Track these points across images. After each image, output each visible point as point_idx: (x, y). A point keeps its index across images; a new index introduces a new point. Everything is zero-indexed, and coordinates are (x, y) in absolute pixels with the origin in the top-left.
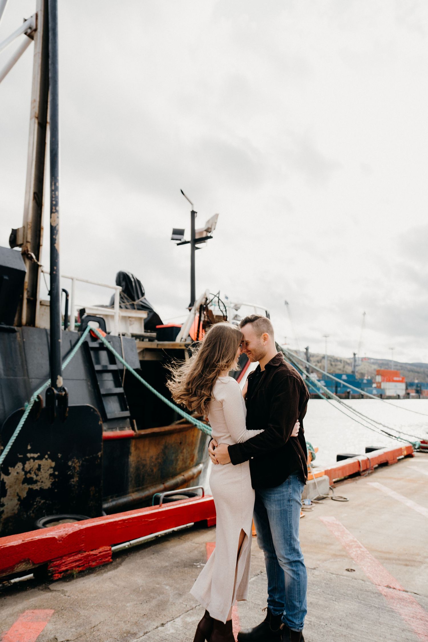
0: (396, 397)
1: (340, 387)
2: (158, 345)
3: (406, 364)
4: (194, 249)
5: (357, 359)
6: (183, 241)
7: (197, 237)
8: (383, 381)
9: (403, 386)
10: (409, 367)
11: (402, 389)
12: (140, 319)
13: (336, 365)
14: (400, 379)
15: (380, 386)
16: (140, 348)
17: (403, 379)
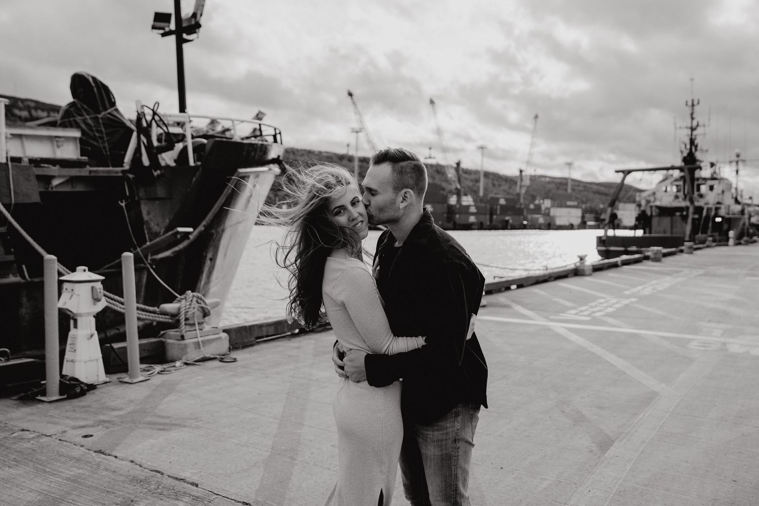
0: (568, 226)
1: (496, 214)
2: (90, 172)
3: (591, 183)
4: (180, 42)
5: (524, 178)
6: (167, 29)
7: (185, 25)
8: (553, 206)
10: (595, 187)
13: (500, 185)
14: (575, 203)
15: (549, 213)
16: (64, 176)
17: (579, 203)
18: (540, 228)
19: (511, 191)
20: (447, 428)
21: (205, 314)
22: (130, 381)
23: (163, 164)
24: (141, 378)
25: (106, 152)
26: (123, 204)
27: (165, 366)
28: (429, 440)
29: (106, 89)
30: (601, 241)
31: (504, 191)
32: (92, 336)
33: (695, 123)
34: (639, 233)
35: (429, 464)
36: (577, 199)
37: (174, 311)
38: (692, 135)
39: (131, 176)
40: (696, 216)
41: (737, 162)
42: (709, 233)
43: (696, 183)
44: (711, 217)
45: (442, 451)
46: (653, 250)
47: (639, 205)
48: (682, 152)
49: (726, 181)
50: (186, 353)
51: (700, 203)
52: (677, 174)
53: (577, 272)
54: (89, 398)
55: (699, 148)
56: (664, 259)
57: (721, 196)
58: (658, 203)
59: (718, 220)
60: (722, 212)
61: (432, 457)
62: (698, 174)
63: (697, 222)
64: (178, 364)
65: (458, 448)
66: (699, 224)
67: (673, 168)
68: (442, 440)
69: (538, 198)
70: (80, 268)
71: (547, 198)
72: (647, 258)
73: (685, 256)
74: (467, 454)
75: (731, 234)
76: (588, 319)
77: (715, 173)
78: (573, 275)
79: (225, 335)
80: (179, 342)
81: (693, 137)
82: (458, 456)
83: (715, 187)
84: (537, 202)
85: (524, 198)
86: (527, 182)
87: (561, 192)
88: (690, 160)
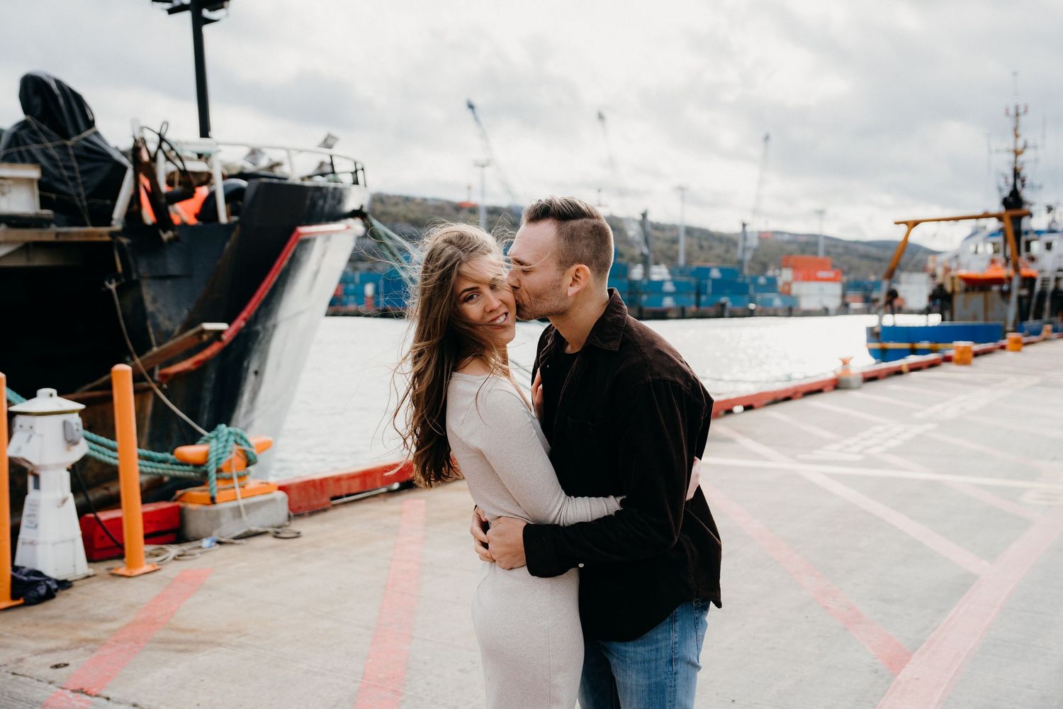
0: (821, 311)
1: (705, 293)
2: (58, 234)
3: (856, 242)
4: (199, 23)
5: (749, 236)
6: (176, 3)
8: (796, 279)
9: (836, 289)
10: (862, 249)
11: (835, 297)
12: (30, 180)
13: (711, 248)
14: (831, 274)
15: (790, 290)
16: (12, 242)
17: (837, 274)
18: (775, 315)
19: (729, 256)
20: (657, 641)
21: (249, 461)
22: (127, 573)
23: (176, 220)
24: (146, 568)
25: (81, 201)
26: (112, 287)
27: (186, 547)
28: (629, 661)
29: (78, 99)
30: (874, 334)
31: (719, 256)
32: (64, 501)
33: (1020, 144)
34: (935, 320)
35: (628, 699)
36: (834, 267)
37: (199, 459)
38: (1016, 162)
39: (125, 241)
40: (1024, 292)
42: (1046, 316)
43: (1023, 239)
44: (1049, 292)
45: (649, 678)
46: (958, 347)
47: (934, 276)
48: (1000, 190)
50: (219, 526)
51: (1029, 270)
52: (993, 224)
53: (837, 385)
54: (62, 602)
55: (1027, 182)
56: (976, 361)
58: (963, 272)
61: (635, 687)
62: (1027, 224)
63: (1025, 301)
64: (206, 543)
65: (675, 673)
66: (1029, 305)
67: (986, 216)
68: (649, 661)
69: (772, 267)
70: (44, 392)
71: (786, 266)
72: (948, 359)
73: (1008, 355)
74: (690, 682)
76: (859, 458)
77: (1054, 221)
78: (831, 387)
79: (281, 495)
80: (207, 508)
81: (1018, 166)
82: (675, 686)
83: (1055, 244)
84: (770, 273)
85: (750, 268)
86: (754, 242)
87: (808, 257)
88: (1014, 203)
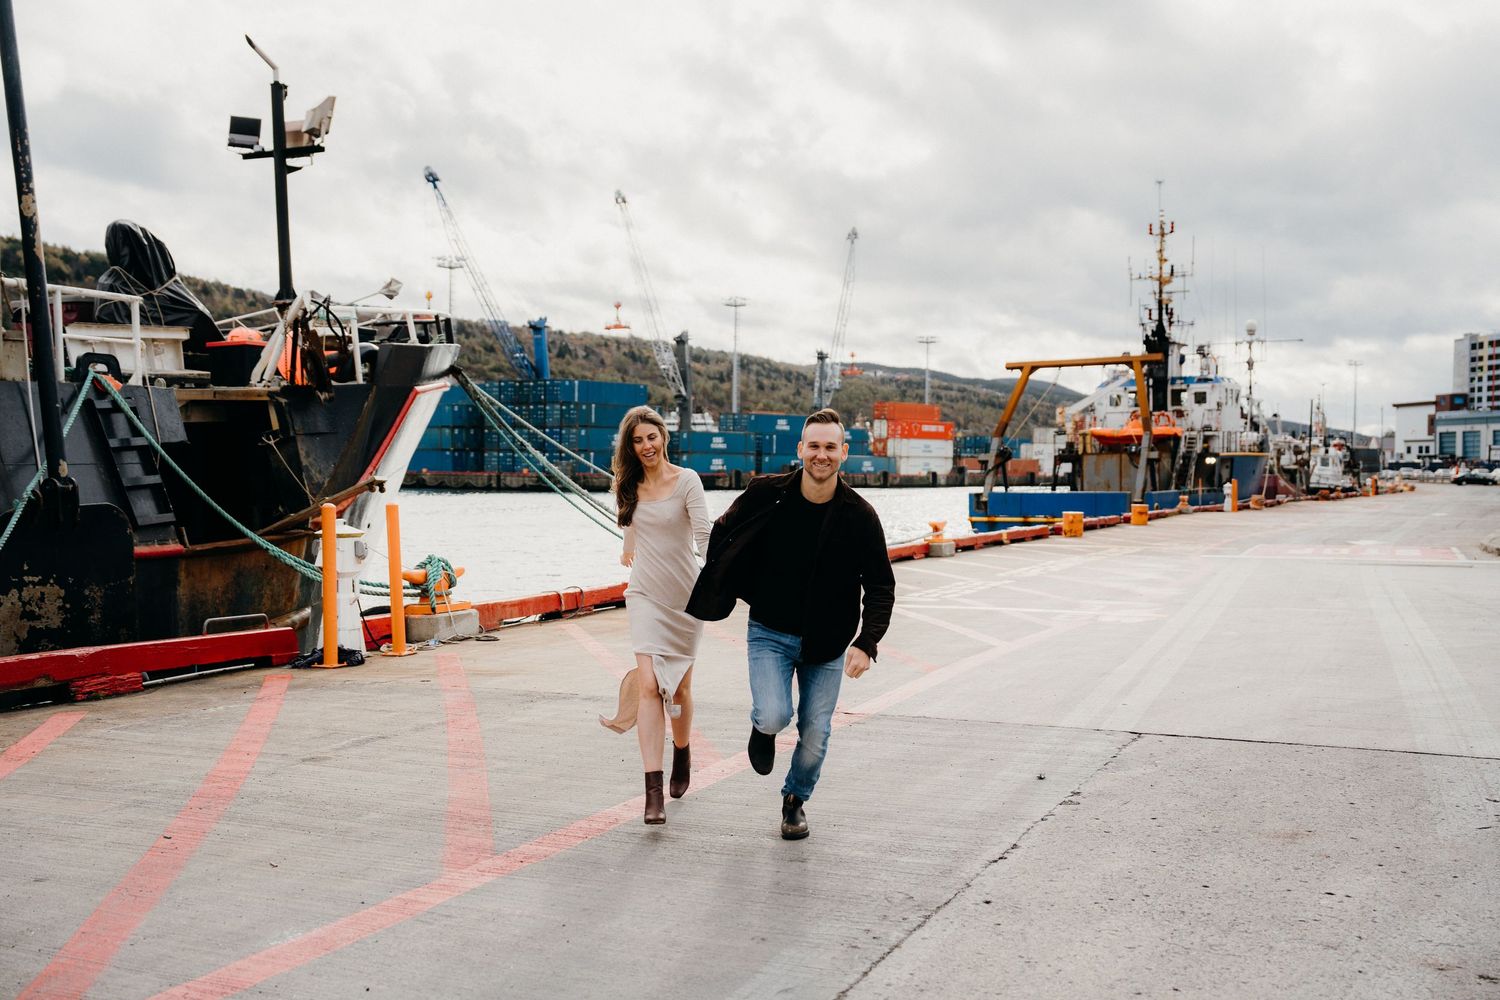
0: (927, 479)
1: (770, 454)
3: (975, 382)
5: (829, 371)
8: (892, 435)
9: (946, 448)
11: (946, 458)
13: (773, 388)
14: (939, 429)
15: (885, 448)
17: (947, 429)
18: (865, 484)
19: (799, 400)
30: (979, 505)
31: (785, 400)
33: (1166, 270)
36: (944, 418)
38: (1161, 292)
41: (1250, 343)
42: (1190, 487)
43: (1170, 388)
44: (1194, 455)
46: (1068, 516)
47: (1062, 433)
48: (1143, 326)
49: (1225, 383)
51: (1173, 427)
53: (929, 551)
55: (1176, 318)
56: (1085, 535)
57: (1215, 413)
58: (1098, 429)
59: (1210, 461)
60: (1217, 446)
62: (1175, 369)
66: (1172, 471)
69: (859, 418)
71: (879, 418)
72: (1057, 531)
75: (1228, 488)
77: (1207, 367)
78: (923, 555)
81: (1164, 296)
83: (1207, 395)
84: (858, 426)
86: (837, 382)
87: (910, 403)
88: (1159, 342)
